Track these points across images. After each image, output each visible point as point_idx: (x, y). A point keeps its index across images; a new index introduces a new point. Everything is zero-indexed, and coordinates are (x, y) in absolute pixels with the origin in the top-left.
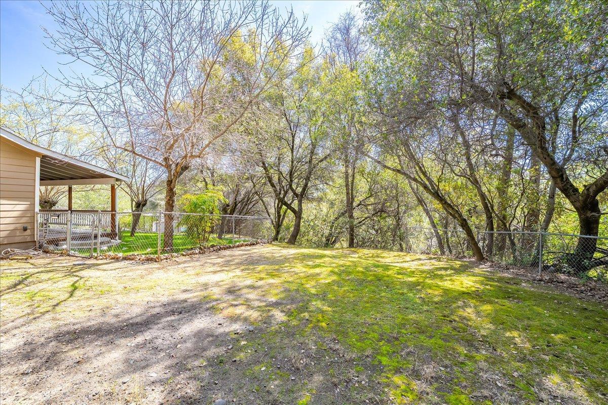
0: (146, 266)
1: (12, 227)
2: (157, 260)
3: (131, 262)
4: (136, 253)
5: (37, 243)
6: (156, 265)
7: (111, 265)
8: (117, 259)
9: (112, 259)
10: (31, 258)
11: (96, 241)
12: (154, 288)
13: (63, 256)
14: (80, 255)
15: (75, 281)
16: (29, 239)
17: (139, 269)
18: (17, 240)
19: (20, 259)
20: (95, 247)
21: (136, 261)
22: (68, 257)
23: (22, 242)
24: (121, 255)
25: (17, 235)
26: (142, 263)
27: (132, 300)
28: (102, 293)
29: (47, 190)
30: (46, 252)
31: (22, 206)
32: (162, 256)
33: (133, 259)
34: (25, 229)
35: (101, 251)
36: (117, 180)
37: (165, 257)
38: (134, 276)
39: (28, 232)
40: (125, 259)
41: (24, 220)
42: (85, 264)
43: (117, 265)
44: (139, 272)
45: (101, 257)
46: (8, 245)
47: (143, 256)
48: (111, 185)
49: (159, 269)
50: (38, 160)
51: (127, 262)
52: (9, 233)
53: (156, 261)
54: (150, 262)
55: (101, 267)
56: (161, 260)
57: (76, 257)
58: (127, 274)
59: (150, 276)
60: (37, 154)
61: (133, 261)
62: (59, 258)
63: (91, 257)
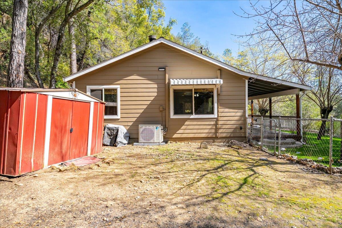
0: (315, 176)
1: (235, 126)
2: (329, 172)
3: (302, 167)
4: (309, 158)
5: (247, 138)
6: (325, 178)
7: (284, 166)
8: (291, 161)
9: (288, 160)
10: (241, 148)
11: (278, 141)
12: (309, 208)
13: (258, 150)
14: (269, 152)
15: (250, 175)
16: (243, 135)
17: (305, 178)
18: (237, 135)
19: (235, 148)
20: (277, 146)
21: (307, 167)
22: (261, 152)
23: (240, 137)
24: (295, 158)
25: (238, 132)
26: (312, 172)
27: (279, 217)
28: (260, 195)
29: (263, 102)
30: (251, 145)
31: (239, 113)
32: (335, 168)
33: (305, 165)
34: (241, 128)
35: (281, 151)
36: (301, 90)
37: (338, 170)
38: (296, 186)
39: (243, 130)
40: (298, 162)
41: (240, 122)
42: (267, 160)
43: (289, 167)
44: (303, 181)
45: (280, 157)
46: (233, 138)
47: (315, 163)
48: (296, 94)
49: (326, 183)
50: (247, 81)
51: (299, 166)
52: (234, 130)
53: (327, 173)
54: (321, 172)
55: (275, 166)
56: (334, 173)
57: (266, 152)
58: (291, 180)
59: (312, 190)
60: (246, 77)
61: (304, 167)
62: (256, 152)
63: (274, 155)
